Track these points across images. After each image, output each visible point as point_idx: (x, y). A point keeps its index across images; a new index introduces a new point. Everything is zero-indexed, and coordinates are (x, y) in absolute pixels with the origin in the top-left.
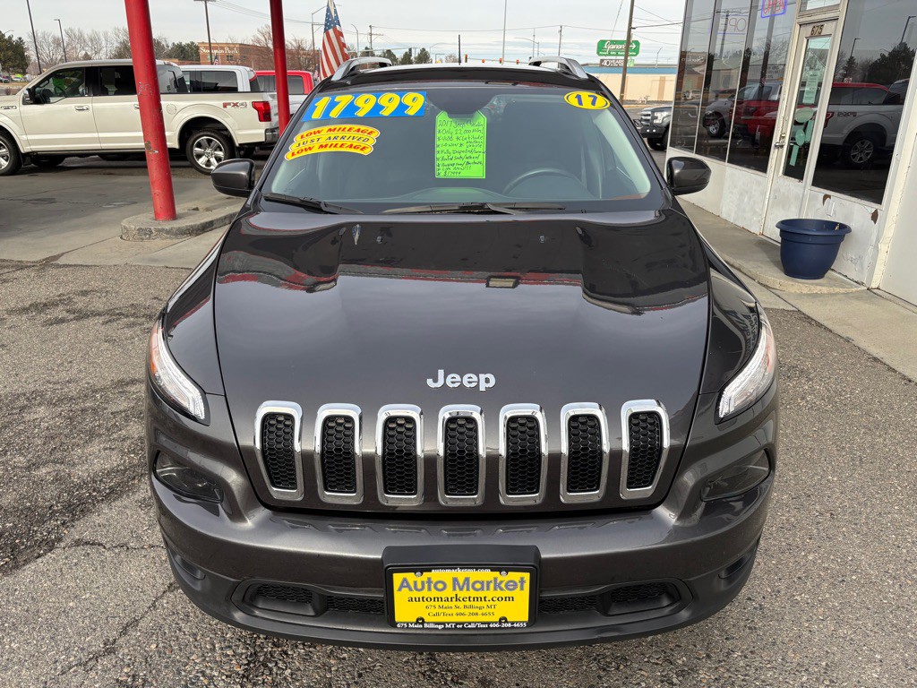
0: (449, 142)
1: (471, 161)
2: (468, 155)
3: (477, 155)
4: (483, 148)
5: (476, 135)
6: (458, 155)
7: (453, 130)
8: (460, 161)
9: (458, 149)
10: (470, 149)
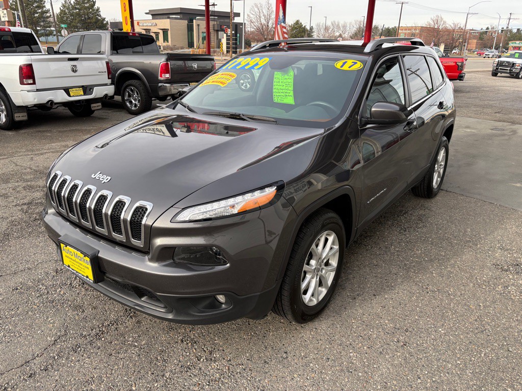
0: (278, 84)
1: (287, 94)
2: (286, 91)
3: (289, 91)
4: (292, 88)
5: (289, 81)
6: (282, 91)
7: (280, 78)
8: (283, 94)
9: (282, 87)
10: (286, 88)
